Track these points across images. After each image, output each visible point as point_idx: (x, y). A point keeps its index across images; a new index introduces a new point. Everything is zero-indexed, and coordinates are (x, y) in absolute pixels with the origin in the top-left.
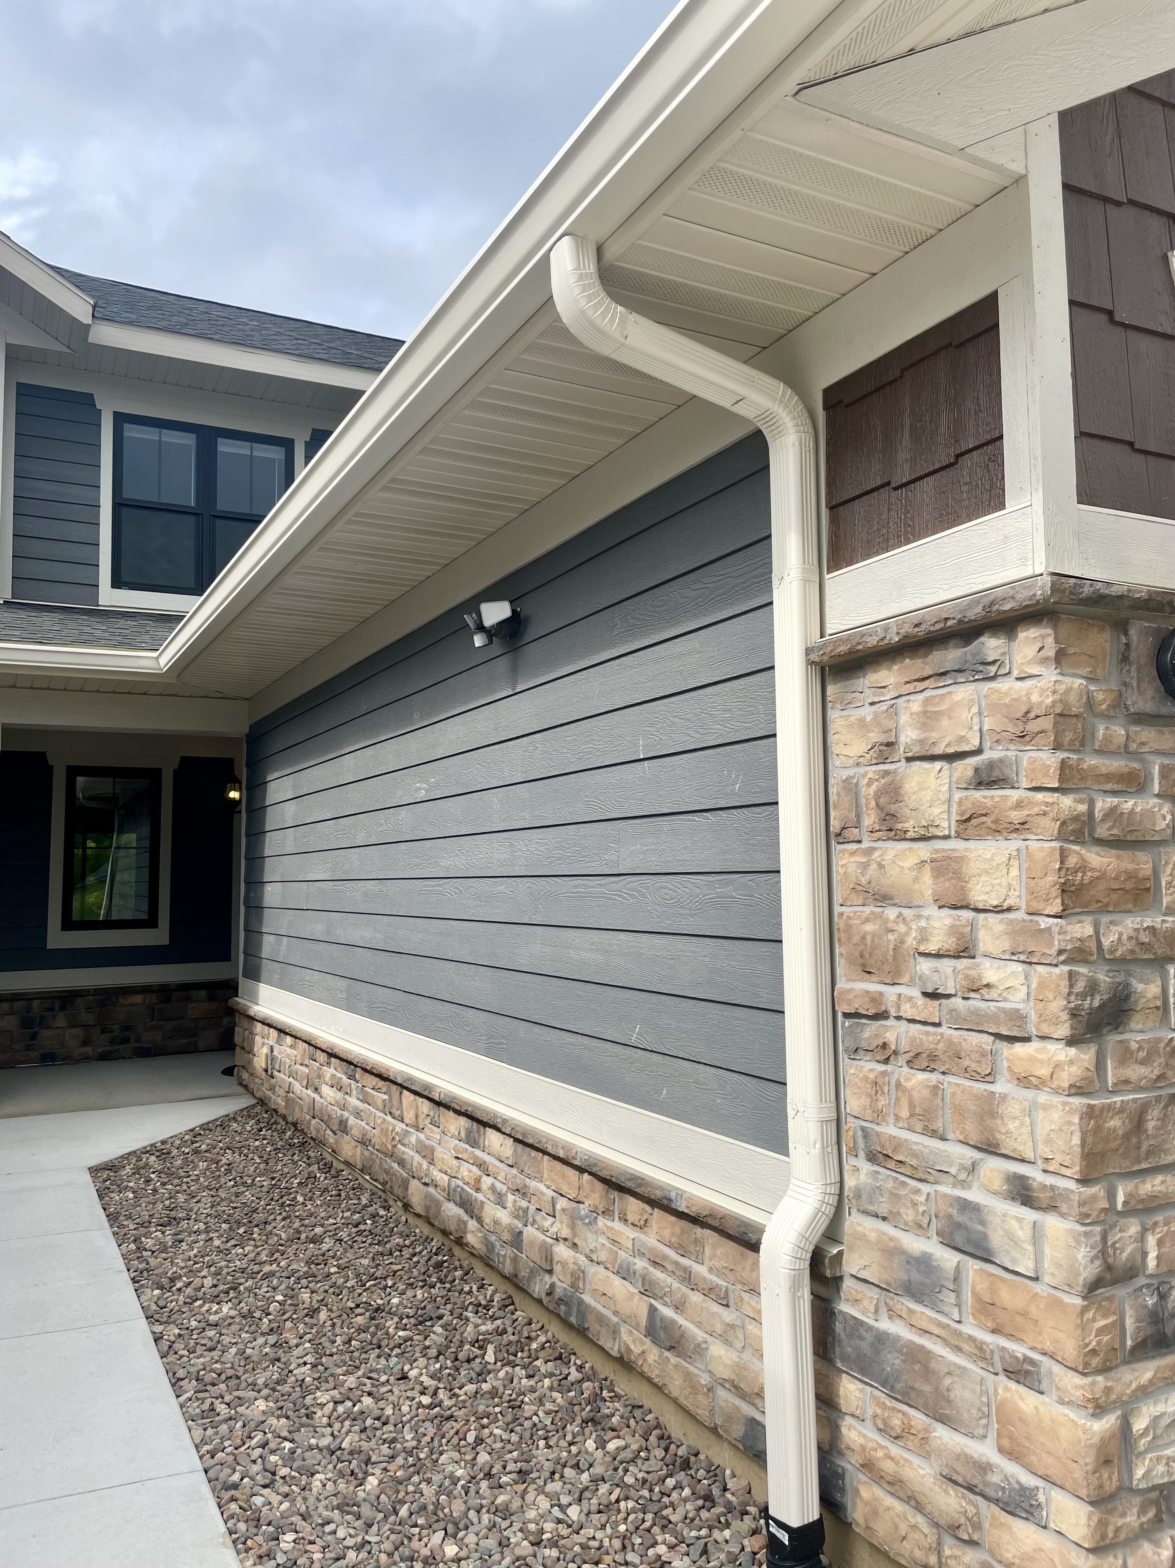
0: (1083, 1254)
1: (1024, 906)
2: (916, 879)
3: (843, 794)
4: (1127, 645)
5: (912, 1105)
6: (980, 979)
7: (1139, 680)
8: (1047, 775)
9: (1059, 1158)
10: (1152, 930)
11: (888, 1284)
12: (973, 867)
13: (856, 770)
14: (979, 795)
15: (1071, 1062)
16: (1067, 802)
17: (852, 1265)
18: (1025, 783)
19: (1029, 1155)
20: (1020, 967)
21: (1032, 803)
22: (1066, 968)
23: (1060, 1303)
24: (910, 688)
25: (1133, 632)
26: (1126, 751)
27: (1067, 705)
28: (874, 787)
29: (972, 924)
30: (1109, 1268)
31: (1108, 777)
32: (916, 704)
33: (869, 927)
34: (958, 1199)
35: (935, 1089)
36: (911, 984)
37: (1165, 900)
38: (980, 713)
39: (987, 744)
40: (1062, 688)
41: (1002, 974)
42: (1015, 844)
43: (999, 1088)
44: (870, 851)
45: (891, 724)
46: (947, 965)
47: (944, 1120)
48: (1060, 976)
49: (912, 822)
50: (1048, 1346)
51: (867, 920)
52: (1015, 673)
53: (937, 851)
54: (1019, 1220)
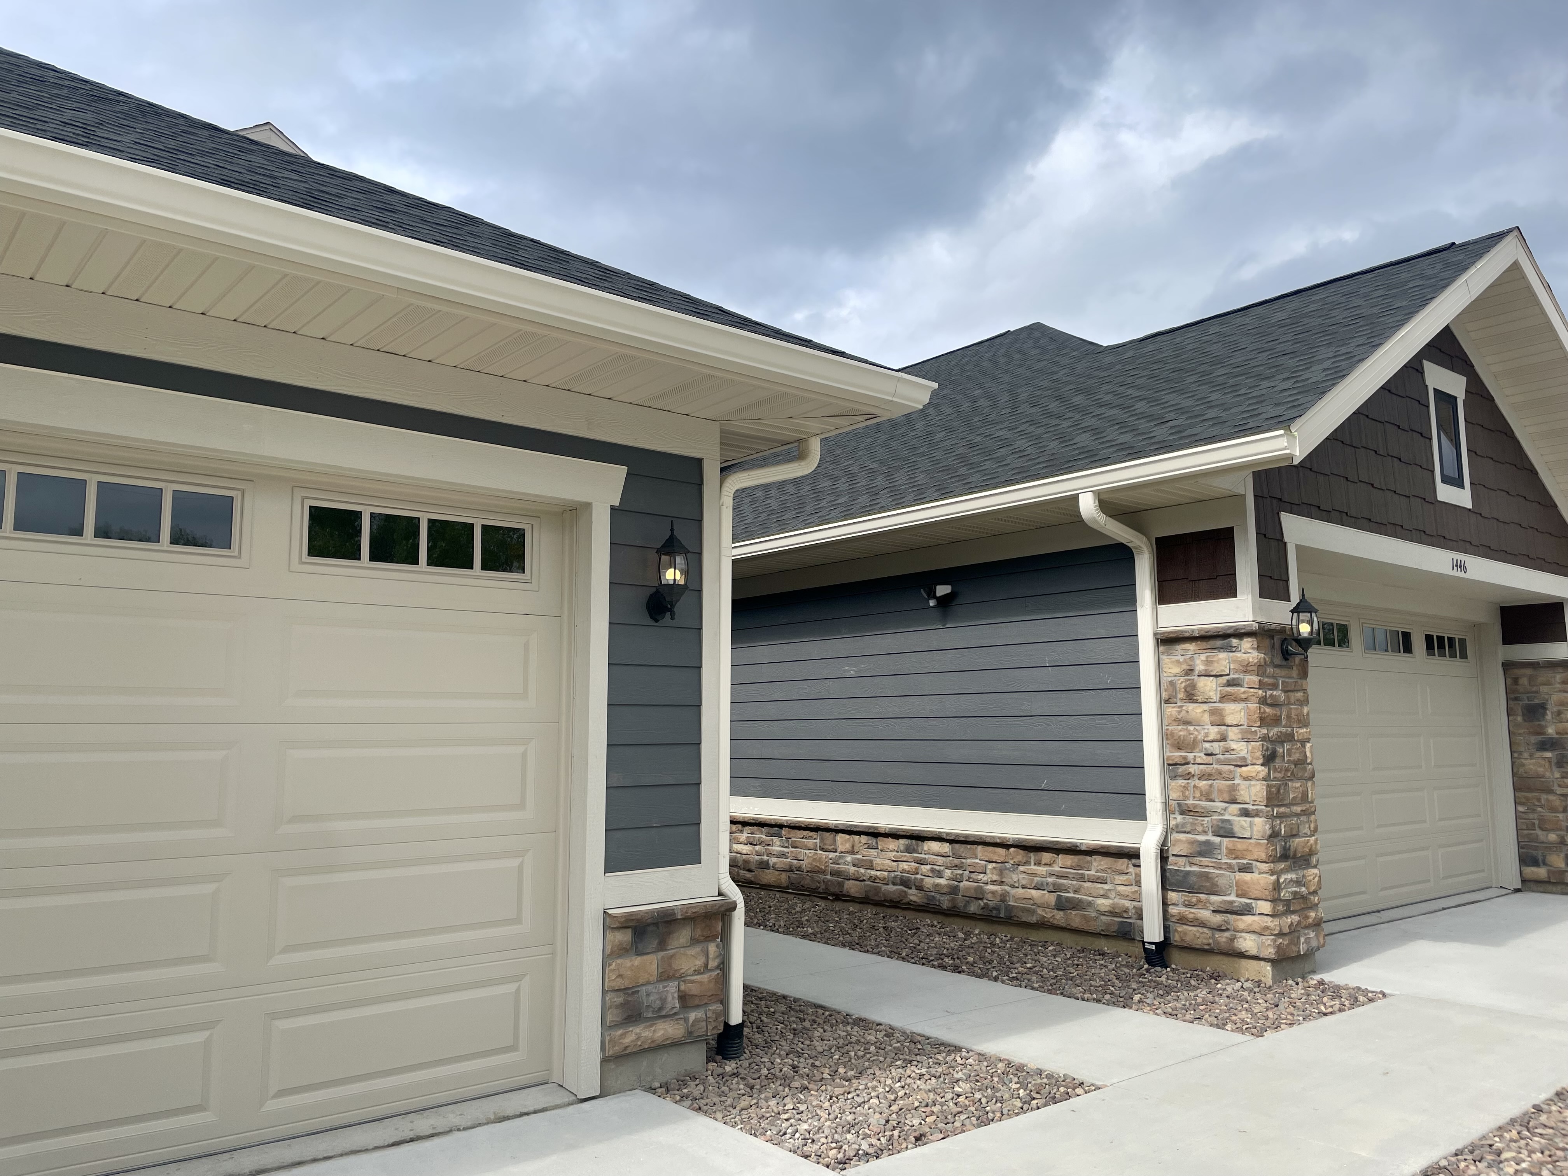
0: (1267, 827)
1: (1246, 724)
2: (1202, 716)
3: (1169, 686)
4: (1274, 643)
5: (1201, 792)
6: (1230, 748)
7: (1277, 654)
8: (1255, 684)
9: (1259, 800)
10: (1281, 731)
11: (1191, 854)
12: (1227, 712)
13: (1175, 678)
14: (1229, 689)
15: (1263, 771)
16: (1260, 692)
17: (1174, 850)
18: (1246, 686)
19: (1248, 801)
20: (1245, 743)
21: (1249, 692)
22: (1261, 743)
23: (1259, 844)
24: (1200, 651)
25: (1275, 639)
26: (1274, 677)
27: (1261, 663)
28: (1183, 685)
29: (1226, 730)
30: (1273, 831)
31: (1269, 685)
32: (1203, 657)
33: (1181, 733)
34: (1221, 819)
35: (1211, 786)
36: (1201, 751)
37: (1283, 723)
38: (1229, 663)
39: (1231, 673)
40: (1259, 657)
41: (1238, 746)
42: (1242, 705)
43: (1236, 782)
44: (1181, 707)
45: (1192, 663)
46: (1216, 744)
47: (1214, 796)
48: (1259, 745)
49: (1201, 697)
50: (1256, 857)
51: (1180, 731)
52: (1243, 651)
53: (1212, 707)
54: (1245, 821)
